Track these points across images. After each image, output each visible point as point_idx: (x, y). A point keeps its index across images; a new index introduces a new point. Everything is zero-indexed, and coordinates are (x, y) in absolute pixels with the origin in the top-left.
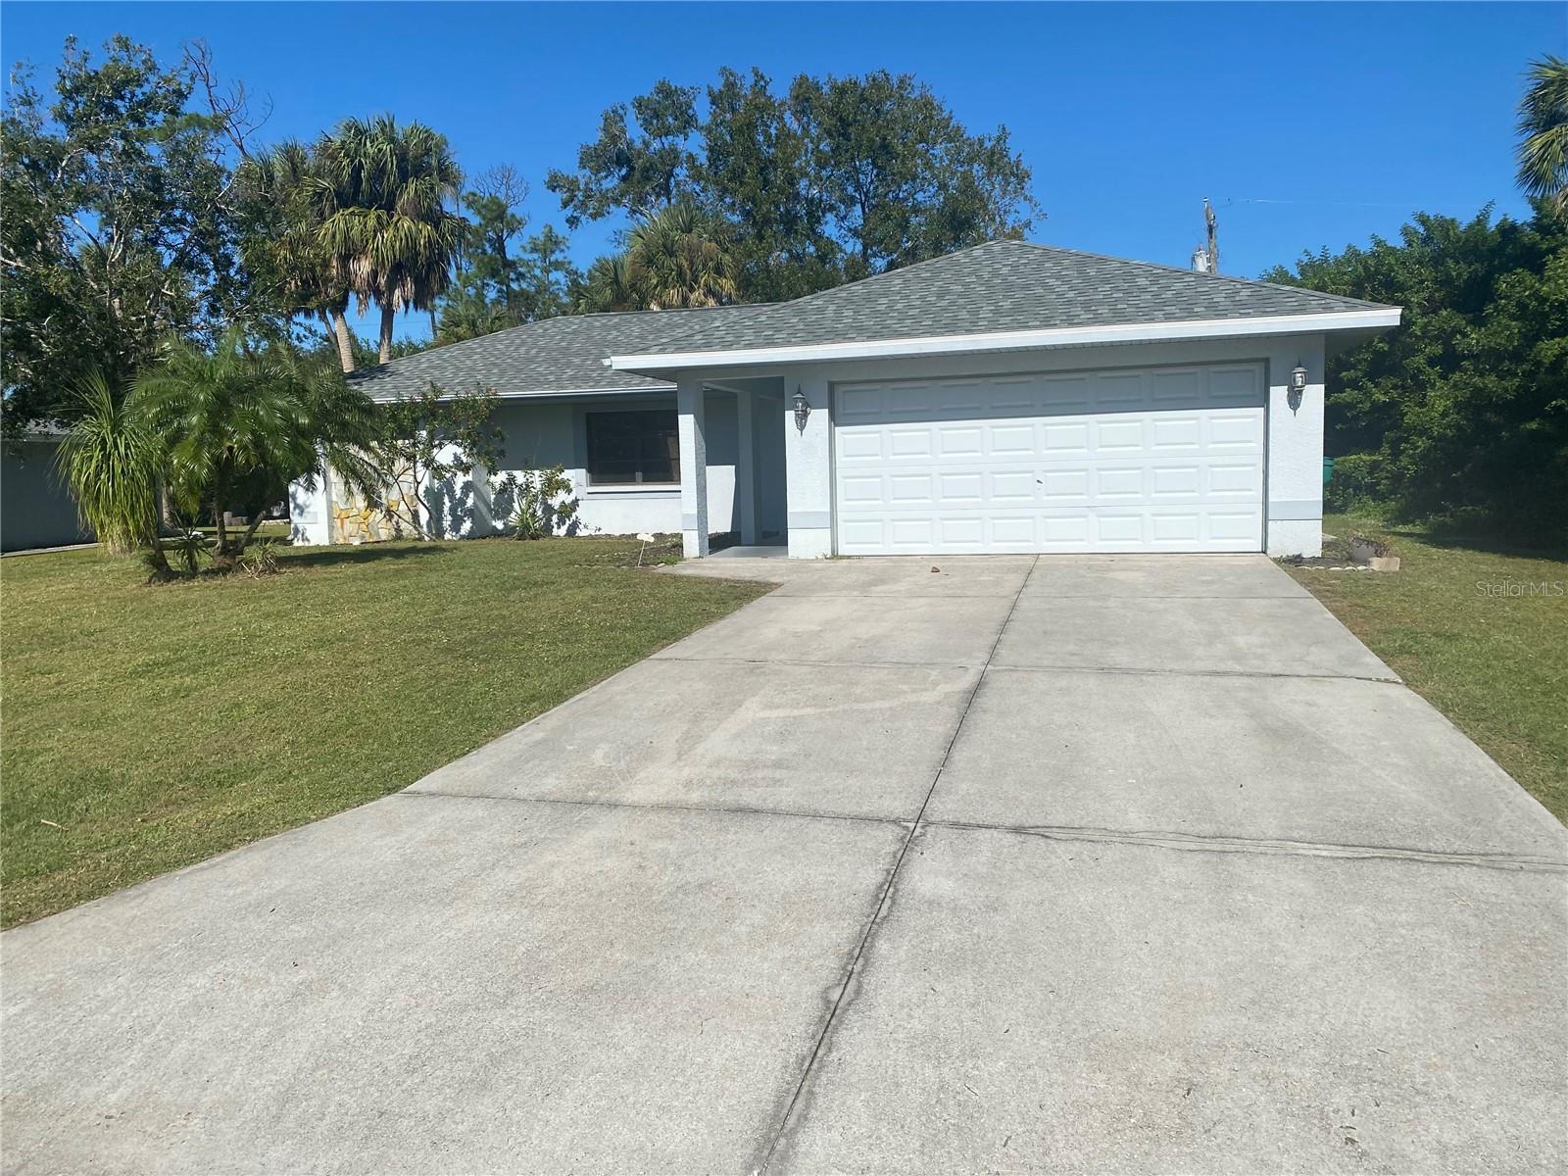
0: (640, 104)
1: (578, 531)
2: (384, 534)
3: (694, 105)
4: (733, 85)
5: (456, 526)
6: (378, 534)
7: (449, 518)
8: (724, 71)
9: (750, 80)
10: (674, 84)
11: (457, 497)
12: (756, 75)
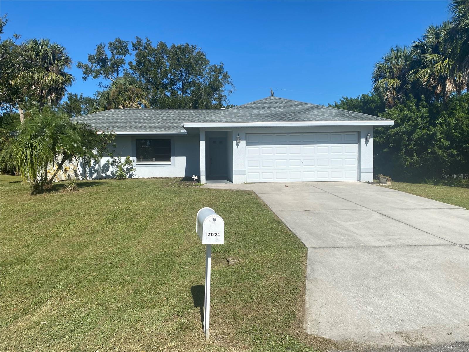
0: (110, 44)
1: (132, 177)
2: (64, 178)
3: (128, 47)
4: (140, 42)
5: (91, 175)
6: (61, 178)
7: (89, 173)
8: (137, 38)
9: (145, 41)
10: (122, 39)
11: (92, 166)
12: (147, 40)
